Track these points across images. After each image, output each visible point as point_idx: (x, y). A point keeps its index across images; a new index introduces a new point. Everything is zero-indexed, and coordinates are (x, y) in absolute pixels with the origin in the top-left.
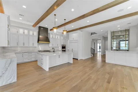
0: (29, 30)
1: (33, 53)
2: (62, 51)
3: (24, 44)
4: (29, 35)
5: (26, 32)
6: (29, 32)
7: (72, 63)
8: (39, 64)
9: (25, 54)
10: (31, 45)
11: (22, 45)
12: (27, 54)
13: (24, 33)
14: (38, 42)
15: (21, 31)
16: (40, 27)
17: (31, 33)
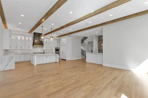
0: (25, 36)
1: (28, 55)
2: (56, 53)
3: (21, 47)
4: (25, 40)
5: (23, 38)
6: (25, 38)
7: (58, 62)
8: (32, 62)
9: (22, 55)
10: (27, 48)
11: (20, 49)
12: (24, 55)
13: (21, 39)
14: (33, 46)
15: (19, 37)
16: (35, 33)
17: (27, 38)
